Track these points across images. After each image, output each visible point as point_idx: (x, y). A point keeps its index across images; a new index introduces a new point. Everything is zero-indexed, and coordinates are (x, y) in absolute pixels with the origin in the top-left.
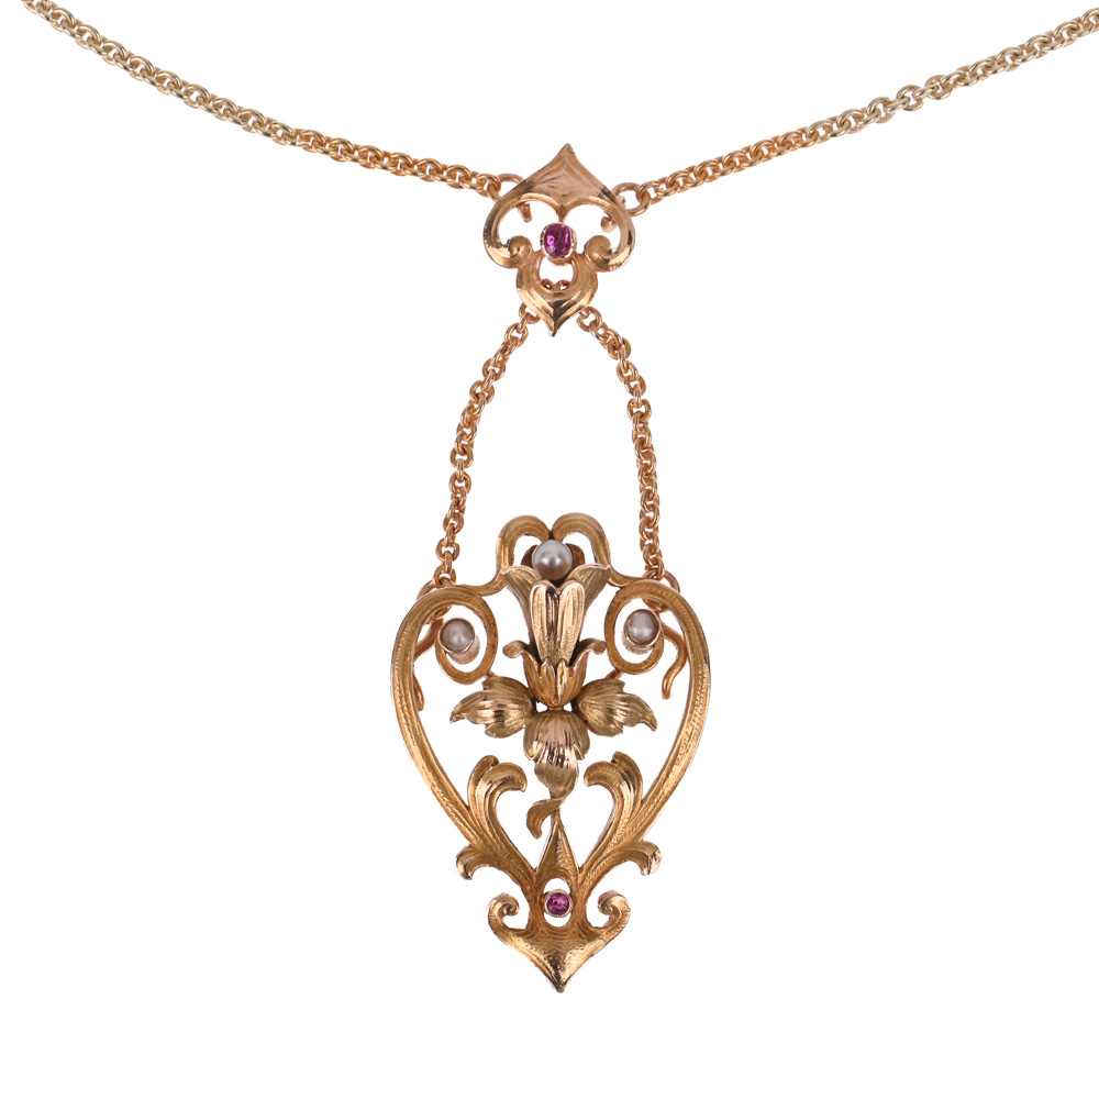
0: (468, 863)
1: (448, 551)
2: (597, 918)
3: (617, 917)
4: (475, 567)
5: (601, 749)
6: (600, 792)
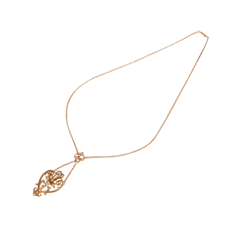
0: (36, 184)
2: (39, 194)
5: (50, 186)
6: (47, 188)
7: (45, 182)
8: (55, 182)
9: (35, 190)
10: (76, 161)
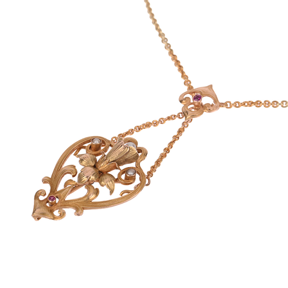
0: (45, 181)
7: (79, 172)
8: (115, 173)
9: (41, 198)
10: (185, 114)
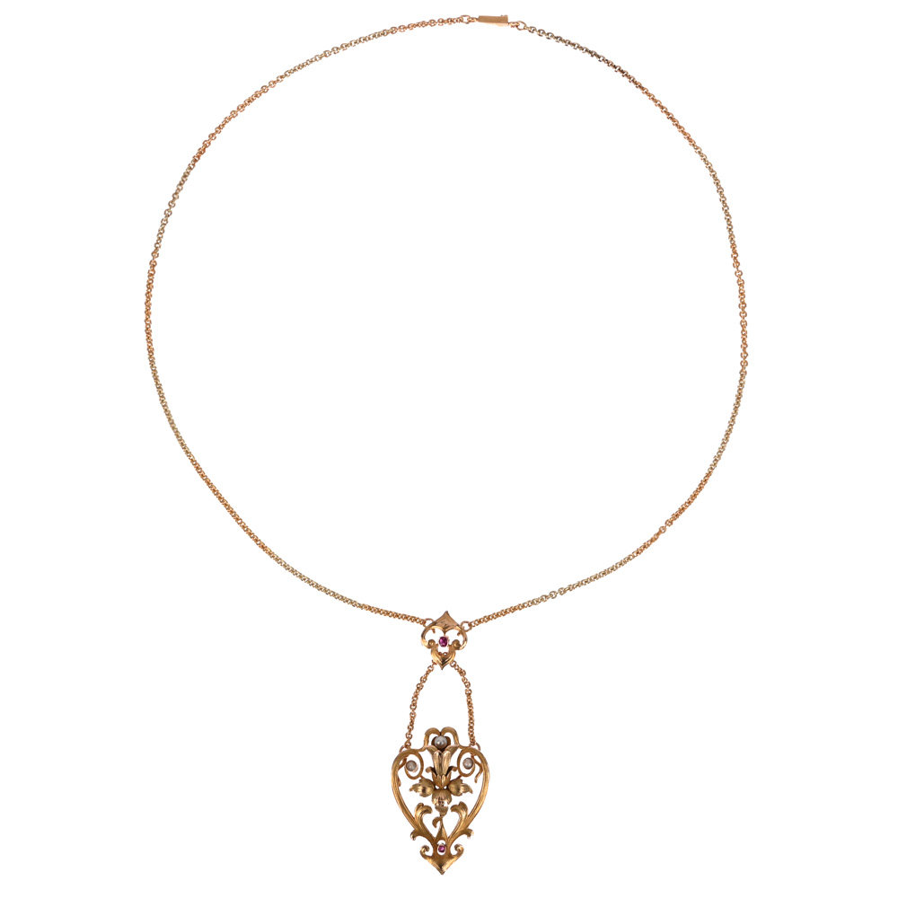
0: (414, 835)
1: (409, 736)
3: (460, 853)
4: (417, 743)
6: (455, 814)
9: (430, 853)
